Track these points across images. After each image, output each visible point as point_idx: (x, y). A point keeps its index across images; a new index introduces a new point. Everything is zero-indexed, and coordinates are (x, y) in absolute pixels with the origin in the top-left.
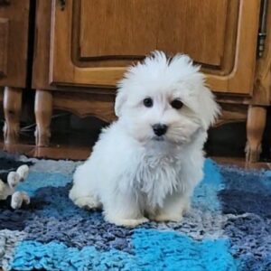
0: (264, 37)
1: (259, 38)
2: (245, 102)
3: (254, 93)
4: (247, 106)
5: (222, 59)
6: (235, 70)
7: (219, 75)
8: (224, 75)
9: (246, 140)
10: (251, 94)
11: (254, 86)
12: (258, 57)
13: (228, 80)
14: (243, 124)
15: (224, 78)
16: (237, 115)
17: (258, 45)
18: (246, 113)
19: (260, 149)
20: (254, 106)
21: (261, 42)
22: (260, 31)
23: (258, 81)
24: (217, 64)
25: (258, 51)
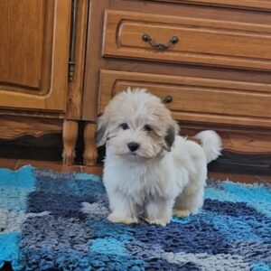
0: (74, 65)
1: (70, 65)
2: (61, 117)
3: (67, 110)
4: (62, 120)
5: (40, 82)
6: (51, 91)
7: (38, 95)
8: (43, 95)
9: (63, 147)
10: (65, 111)
11: (67, 104)
12: (69, 81)
13: (46, 100)
14: (60, 135)
15: (43, 98)
16: (55, 128)
17: (69, 71)
18: (62, 126)
19: (74, 155)
20: (68, 120)
21: (72, 68)
22: (70, 60)
23: (70, 100)
24: (36, 86)
25: (69, 76)
